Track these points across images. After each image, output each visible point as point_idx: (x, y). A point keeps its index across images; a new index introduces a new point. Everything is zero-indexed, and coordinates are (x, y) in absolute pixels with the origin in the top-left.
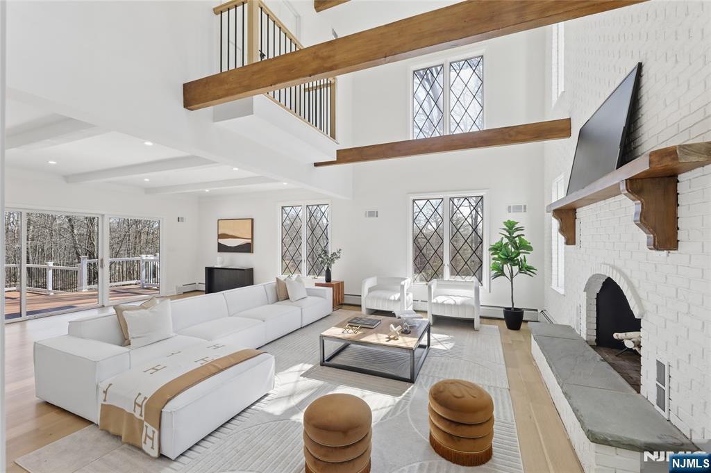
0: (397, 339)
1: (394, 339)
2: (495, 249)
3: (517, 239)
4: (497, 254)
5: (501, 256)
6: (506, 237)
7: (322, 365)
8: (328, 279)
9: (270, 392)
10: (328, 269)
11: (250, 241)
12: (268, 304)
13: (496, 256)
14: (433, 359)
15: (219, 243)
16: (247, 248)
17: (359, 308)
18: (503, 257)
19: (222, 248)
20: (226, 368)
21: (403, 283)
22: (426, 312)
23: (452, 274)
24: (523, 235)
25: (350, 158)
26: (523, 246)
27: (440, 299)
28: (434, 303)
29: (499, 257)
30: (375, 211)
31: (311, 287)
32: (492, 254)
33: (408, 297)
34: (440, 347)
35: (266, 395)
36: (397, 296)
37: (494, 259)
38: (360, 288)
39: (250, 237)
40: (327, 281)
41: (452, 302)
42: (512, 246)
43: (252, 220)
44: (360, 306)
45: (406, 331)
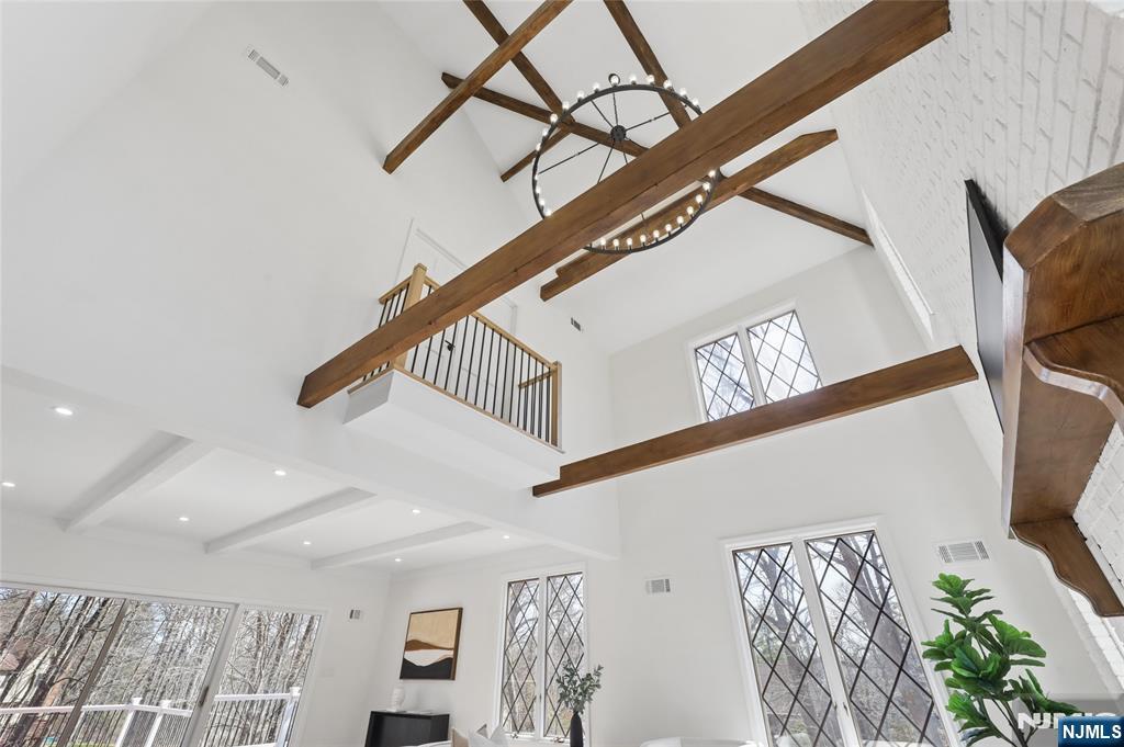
2: (942, 652)
3: (987, 621)
4: (948, 666)
5: (959, 671)
6: (957, 619)
8: (576, 740)
10: (576, 713)
11: (450, 654)
13: (949, 674)
15: (404, 660)
16: (445, 670)
18: (965, 673)
19: (409, 671)
23: (864, 735)
24: (999, 612)
26: (1009, 645)
29: (957, 675)
30: (664, 578)
32: (938, 667)
39: (453, 646)
42: (981, 642)
43: (461, 610)
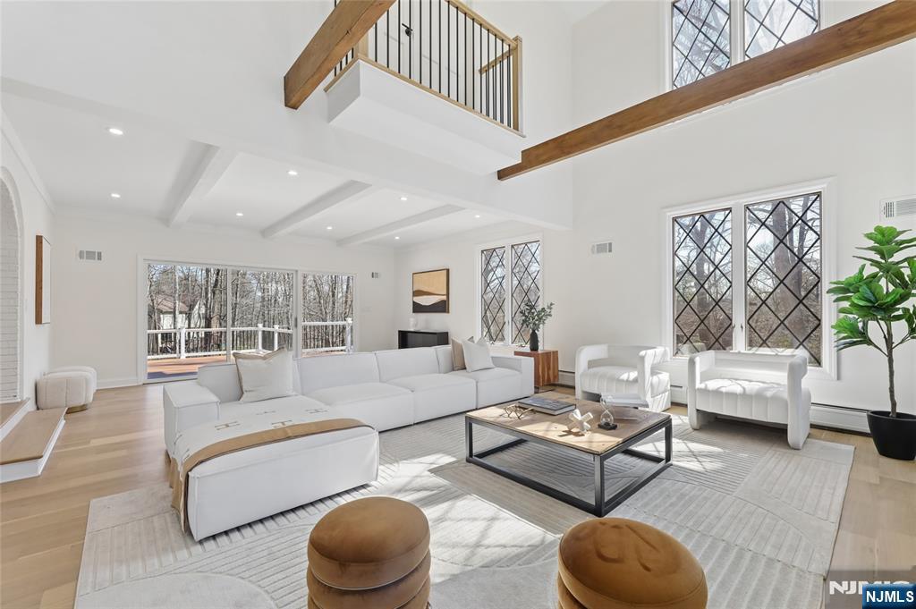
0: (583, 435)
1: (577, 434)
2: (843, 290)
3: (904, 264)
4: (847, 299)
5: (856, 301)
6: (873, 263)
7: (468, 461)
8: (534, 347)
9: (373, 483)
10: (534, 331)
11: (444, 298)
12: (440, 373)
13: (846, 304)
14: (667, 484)
15: (414, 302)
16: (442, 307)
17: (571, 390)
18: (862, 303)
19: (418, 308)
20: (296, 437)
21: (643, 353)
22: (686, 406)
23: (751, 344)
25: (544, 157)
27: (712, 385)
28: (700, 390)
29: (853, 305)
30: (608, 242)
31: (510, 356)
32: (837, 300)
33: (655, 379)
34: (693, 465)
35: (363, 487)
36: (633, 375)
37: (842, 311)
38: (573, 361)
39: (445, 293)
40: (532, 350)
41: (738, 390)
42: (890, 280)
43: (448, 270)
44: (574, 388)
45: (607, 424)
